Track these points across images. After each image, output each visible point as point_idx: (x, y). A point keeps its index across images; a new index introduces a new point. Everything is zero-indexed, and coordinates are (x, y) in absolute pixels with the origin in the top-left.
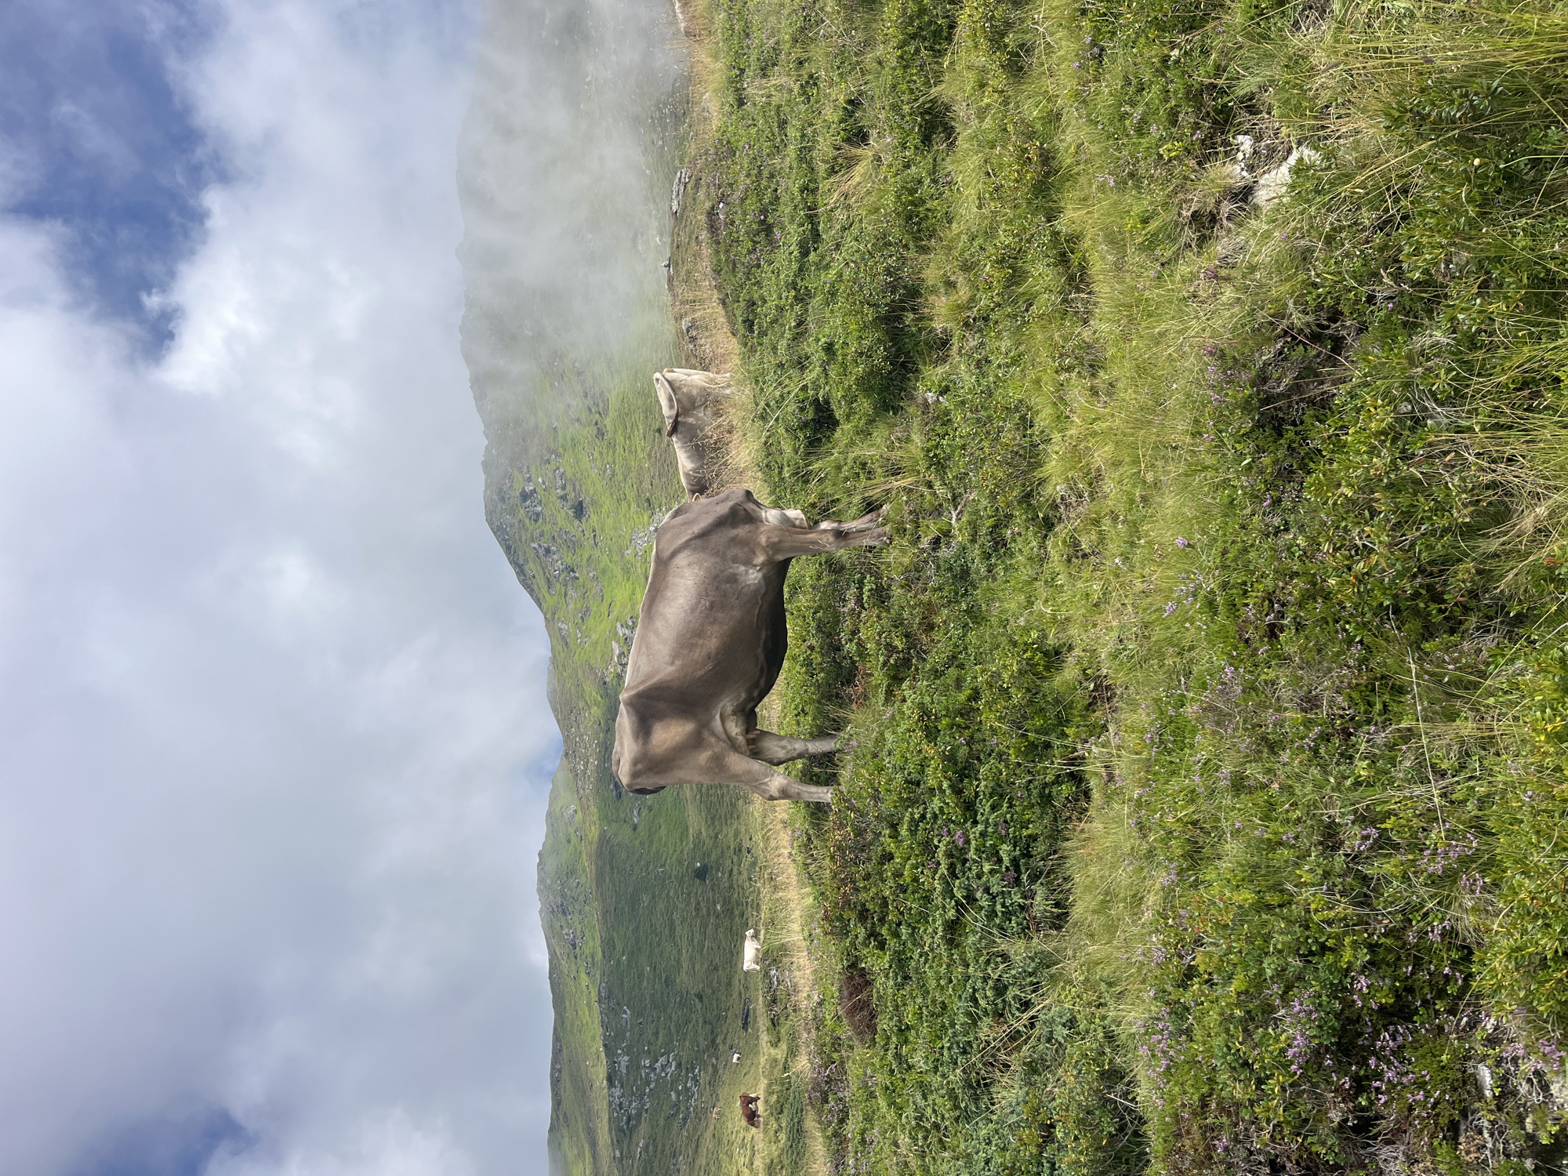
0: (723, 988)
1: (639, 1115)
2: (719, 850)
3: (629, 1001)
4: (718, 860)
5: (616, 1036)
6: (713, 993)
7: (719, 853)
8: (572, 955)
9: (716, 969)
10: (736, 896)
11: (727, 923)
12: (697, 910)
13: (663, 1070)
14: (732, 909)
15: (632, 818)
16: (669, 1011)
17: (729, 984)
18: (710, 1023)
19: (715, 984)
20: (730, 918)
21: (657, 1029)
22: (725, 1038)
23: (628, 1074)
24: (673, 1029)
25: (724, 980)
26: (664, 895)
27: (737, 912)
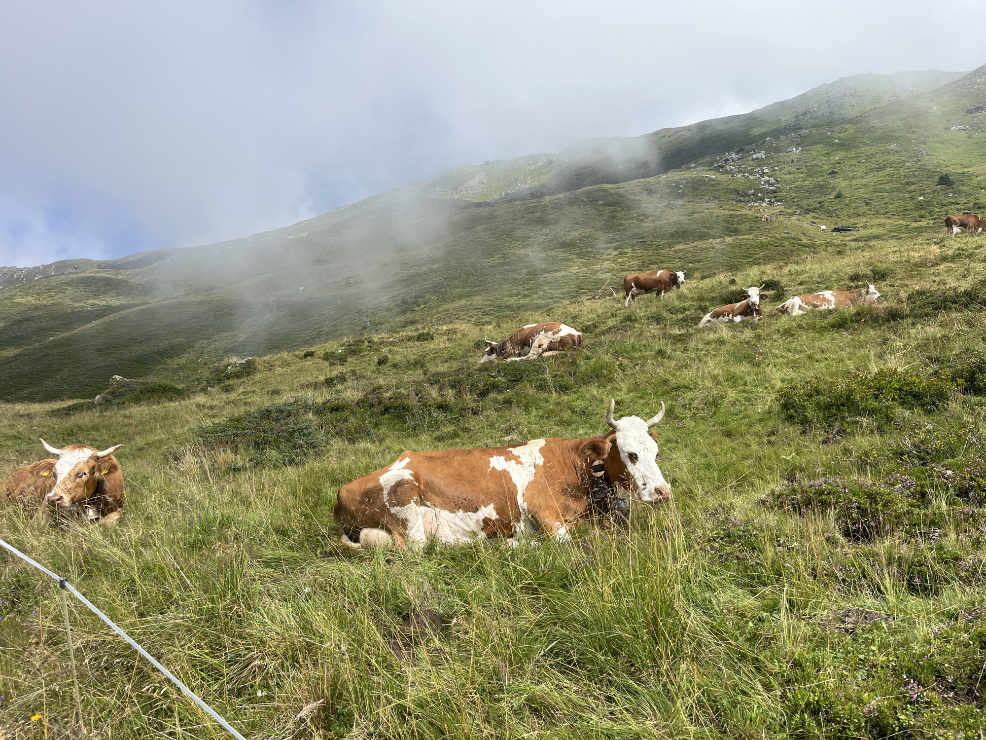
0: (852, 211)
1: (727, 173)
2: (971, 192)
3: (805, 150)
4: (963, 192)
5: (774, 148)
6: (846, 205)
7: (968, 192)
8: (797, 114)
9: (867, 204)
10: (937, 210)
11: (910, 206)
12: (908, 183)
13: (765, 182)
14: (924, 209)
15: (954, 125)
16: (810, 179)
17: (859, 215)
18: (821, 207)
19: (854, 205)
20: (916, 208)
21: (793, 173)
22: (817, 218)
23: (753, 160)
24: (797, 184)
25: (861, 212)
26: (903, 159)
27: (923, 212)
